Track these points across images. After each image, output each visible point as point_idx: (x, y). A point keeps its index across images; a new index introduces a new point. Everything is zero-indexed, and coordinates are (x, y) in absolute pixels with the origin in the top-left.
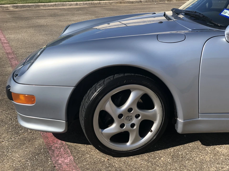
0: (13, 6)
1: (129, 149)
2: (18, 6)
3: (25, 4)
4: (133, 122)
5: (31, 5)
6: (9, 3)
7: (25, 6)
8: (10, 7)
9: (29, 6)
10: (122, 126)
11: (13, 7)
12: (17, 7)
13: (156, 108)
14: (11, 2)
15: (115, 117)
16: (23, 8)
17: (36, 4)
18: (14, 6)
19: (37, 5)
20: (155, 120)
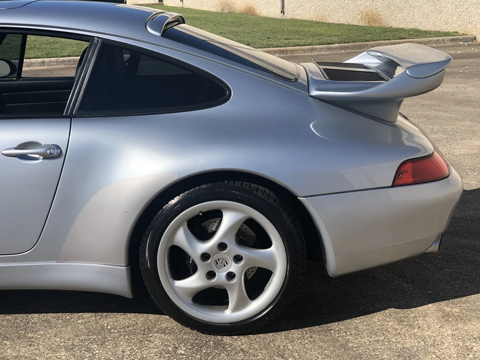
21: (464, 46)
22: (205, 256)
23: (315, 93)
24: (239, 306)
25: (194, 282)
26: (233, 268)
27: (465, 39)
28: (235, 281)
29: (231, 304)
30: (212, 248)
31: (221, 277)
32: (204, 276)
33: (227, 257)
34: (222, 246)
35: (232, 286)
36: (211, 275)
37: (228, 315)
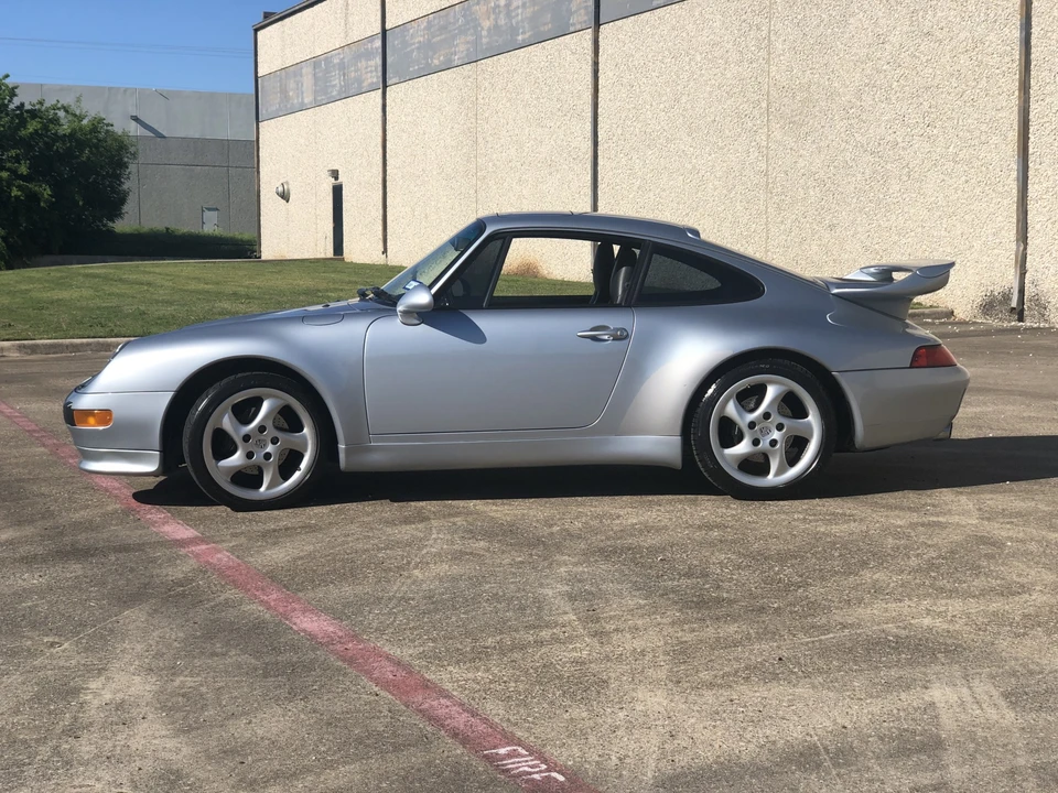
0: (21, 348)
1: (263, 498)
2: (37, 346)
3: (60, 341)
4: (267, 450)
5: (82, 344)
6: (7, 337)
7: (61, 345)
8: (9, 349)
9: (76, 348)
10: (249, 455)
11: (20, 351)
12: (34, 349)
13: (305, 430)
14: (12, 334)
15: (238, 440)
16: (54, 353)
17: (101, 340)
18: (24, 346)
19: (103, 344)
20: (306, 451)
21: (933, 324)
22: (752, 425)
23: (836, 291)
24: (780, 472)
25: (743, 448)
26: (776, 435)
27: (935, 313)
28: (778, 446)
29: (773, 471)
30: (757, 418)
31: (764, 444)
32: (751, 443)
33: (770, 425)
34: (766, 416)
35: (774, 453)
36: (756, 442)
37: (772, 479)
